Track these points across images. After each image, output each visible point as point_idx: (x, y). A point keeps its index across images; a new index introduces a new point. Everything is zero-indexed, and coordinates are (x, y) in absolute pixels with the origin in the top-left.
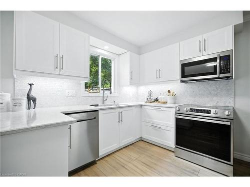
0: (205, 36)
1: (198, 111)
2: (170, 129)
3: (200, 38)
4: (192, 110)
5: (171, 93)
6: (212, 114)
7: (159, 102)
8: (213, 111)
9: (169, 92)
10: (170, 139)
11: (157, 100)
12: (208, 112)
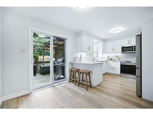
0: (130, 39)
1: (128, 62)
2: (118, 68)
3: (128, 39)
4: (126, 62)
5: (117, 56)
6: (132, 63)
7: (113, 60)
8: (132, 62)
9: (116, 56)
10: (118, 71)
11: (111, 59)
12: (131, 62)
